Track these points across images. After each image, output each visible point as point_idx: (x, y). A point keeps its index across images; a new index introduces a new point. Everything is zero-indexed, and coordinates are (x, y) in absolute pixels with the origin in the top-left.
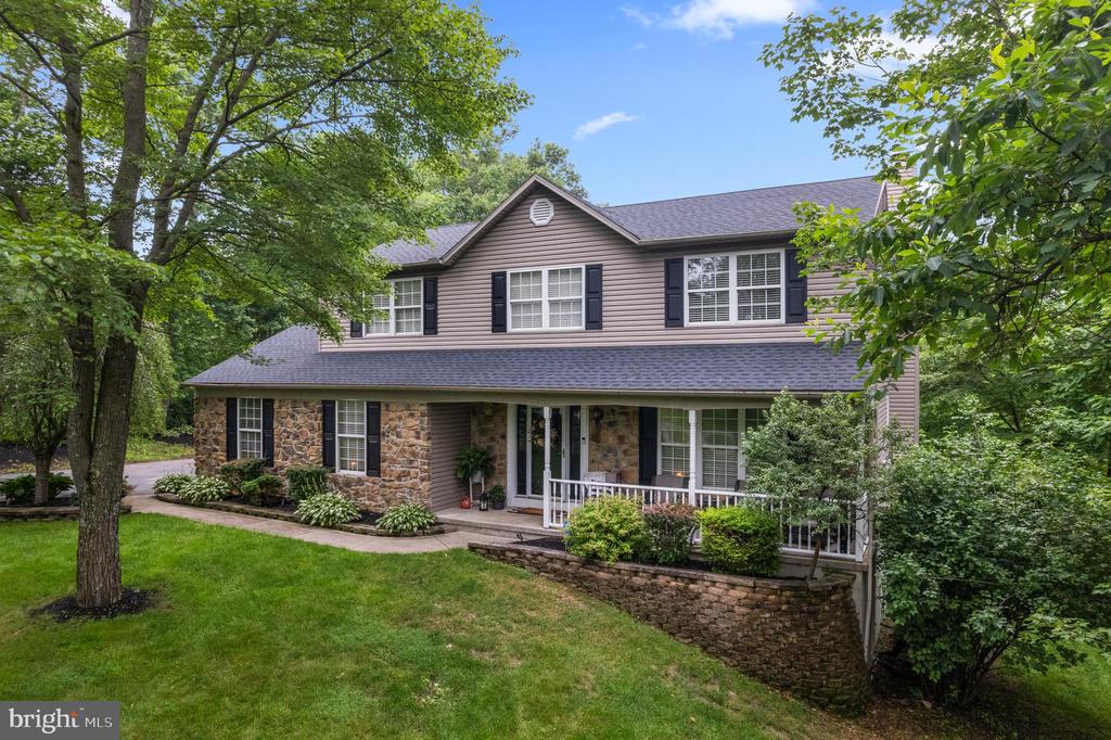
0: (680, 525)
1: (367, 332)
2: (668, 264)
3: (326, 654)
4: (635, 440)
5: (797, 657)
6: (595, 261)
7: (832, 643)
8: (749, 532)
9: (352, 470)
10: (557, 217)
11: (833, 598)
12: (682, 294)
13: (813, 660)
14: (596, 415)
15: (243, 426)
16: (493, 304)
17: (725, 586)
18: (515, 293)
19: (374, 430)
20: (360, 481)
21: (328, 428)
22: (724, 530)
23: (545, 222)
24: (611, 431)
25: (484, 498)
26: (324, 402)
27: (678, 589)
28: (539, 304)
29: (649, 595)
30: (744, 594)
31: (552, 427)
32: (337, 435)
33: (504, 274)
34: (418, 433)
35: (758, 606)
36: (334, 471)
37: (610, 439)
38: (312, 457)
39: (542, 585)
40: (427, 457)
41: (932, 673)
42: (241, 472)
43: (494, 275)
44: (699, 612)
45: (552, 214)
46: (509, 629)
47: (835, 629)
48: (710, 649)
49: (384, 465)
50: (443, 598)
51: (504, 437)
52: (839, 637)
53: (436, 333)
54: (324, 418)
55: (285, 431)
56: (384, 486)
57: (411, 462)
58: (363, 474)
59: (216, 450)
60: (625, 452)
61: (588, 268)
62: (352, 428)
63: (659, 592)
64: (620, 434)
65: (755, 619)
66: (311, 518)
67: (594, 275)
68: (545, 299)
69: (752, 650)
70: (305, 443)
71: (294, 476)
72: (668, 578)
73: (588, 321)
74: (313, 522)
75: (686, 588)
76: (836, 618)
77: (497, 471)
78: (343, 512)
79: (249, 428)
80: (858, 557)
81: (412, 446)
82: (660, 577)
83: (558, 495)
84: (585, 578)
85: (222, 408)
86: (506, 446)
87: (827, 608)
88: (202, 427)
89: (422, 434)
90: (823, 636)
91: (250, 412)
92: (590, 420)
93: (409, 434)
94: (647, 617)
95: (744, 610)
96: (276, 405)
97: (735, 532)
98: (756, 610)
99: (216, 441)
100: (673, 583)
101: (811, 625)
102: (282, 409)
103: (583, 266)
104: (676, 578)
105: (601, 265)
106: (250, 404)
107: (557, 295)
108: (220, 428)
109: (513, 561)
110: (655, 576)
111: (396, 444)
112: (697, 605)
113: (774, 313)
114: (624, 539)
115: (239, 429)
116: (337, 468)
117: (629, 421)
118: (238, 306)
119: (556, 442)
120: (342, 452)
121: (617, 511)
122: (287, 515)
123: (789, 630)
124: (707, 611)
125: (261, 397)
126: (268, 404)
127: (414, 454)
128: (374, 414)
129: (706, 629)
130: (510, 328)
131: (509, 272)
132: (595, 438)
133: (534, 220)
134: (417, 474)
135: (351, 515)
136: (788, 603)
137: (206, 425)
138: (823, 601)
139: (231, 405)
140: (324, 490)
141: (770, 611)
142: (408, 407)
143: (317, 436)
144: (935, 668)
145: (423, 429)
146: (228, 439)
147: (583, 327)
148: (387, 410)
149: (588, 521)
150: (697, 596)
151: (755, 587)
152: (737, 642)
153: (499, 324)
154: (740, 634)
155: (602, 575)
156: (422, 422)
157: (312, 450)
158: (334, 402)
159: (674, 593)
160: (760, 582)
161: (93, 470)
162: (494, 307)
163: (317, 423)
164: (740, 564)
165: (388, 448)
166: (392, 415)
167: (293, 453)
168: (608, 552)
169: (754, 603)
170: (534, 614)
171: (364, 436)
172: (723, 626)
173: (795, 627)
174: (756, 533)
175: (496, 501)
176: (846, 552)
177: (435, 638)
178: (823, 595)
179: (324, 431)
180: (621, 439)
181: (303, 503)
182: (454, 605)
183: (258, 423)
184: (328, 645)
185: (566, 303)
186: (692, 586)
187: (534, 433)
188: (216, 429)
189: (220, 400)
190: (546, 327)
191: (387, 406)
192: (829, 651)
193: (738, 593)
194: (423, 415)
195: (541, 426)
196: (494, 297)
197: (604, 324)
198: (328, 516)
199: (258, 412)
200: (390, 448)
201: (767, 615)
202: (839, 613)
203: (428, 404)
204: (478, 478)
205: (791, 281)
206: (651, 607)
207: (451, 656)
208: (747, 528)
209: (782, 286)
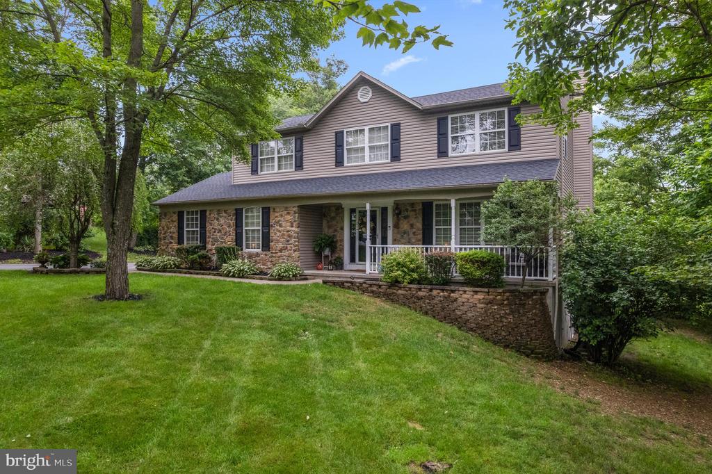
0: (445, 260)
1: (261, 171)
2: (439, 120)
3: (244, 319)
4: (419, 225)
5: (513, 329)
6: (396, 121)
7: (533, 321)
8: (485, 260)
9: (253, 248)
10: (374, 97)
11: (534, 297)
12: (447, 137)
13: (522, 330)
14: (397, 212)
15: (188, 227)
16: (336, 150)
17: (472, 293)
18: (348, 144)
19: (266, 224)
20: (257, 255)
21: (239, 225)
22: (471, 260)
23: (366, 100)
24: (406, 221)
25: (331, 263)
26: (236, 210)
27: (444, 297)
28: (363, 149)
29: (428, 301)
30: (482, 297)
31: (371, 221)
32: (244, 228)
33: (342, 132)
34: (292, 224)
35: (490, 303)
36: (242, 250)
37: (405, 226)
38: (229, 242)
39: (365, 297)
40: (297, 237)
41: (592, 341)
42: (188, 251)
43: (337, 133)
44: (456, 309)
45: (371, 95)
46: (347, 314)
47: (535, 314)
48: (462, 328)
49: (272, 244)
50: (309, 301)
51: (342, 229)
52: (538, 319)
53: (303, 169)
54: (236, 219)
55: (213, 228)
56: (273, 256)
57: (288, 241)
58: (259, 250)
59: (172, 243)
60: (414, 233)
61: (392, 125)
62: (253, 223)
63: (433, 299)
64: (411, 222)
65: (488, 310)
66: (230, 272)
67: (396, 129)
68: (367, 145)
69: (488, 327)
70: (225, 235)
71: (220, 251)
72: (439, 291)
73: (392, 157)
74: (231, 274)
75: (449, 296)
76: (536, 309)
77: (338, 249)
78: (249, 268)
79: (190, 228)
80: (550, 278)
81: (289, 231)
82: (434, 291)
83: (375, 261)
84: (390, 295)
85: (175, 217)
86: (343, 234)
87: (530, 302)
88: (163, 229)
89: (295, 224)
90: (528, 318)
91: (192, 219)
92: (394, 216)
93: (287, 225)
94: (426, 313)
95: (483, 305)
96: (208, 213)
97: (477, 261)
98: (490, 305)
99: (172, 237)
100: (442, 294)
101: (521, 311)
102: (212, 216)
103: (389, 125)
104: (443, 290)
105: (400, 123)
106: (192, 214)
107: (374, 142)
108: (174, 229)
109: (349, 288)
110: (431, 290)
111: (279, 231)
112: (455, 305)
113: (501, 146)
114: (413, 271)
115: (185, 229)
116: (244, 247)
117: (416, 215)
118: (180, 171)
119: (373, 230)
120: (247, 239)
121: (408, 255)
122: (215, 272)
123: (509, 314)
124: (461, 308)
125: (199, 209)
126: (203, 213)
127: (289, 236)
128: (266, 213)
129: (460, 318)
130: (346, 164)
131: (345, 130)
132: (396, 226)
133: (360, 99)
134: (291, 247)
135: (253, 270)
136: (508, 299)
137: (166, 228)
138: (528, 298)
139: (181, 215)
140: (236, 258)
141: (497, 305)
142: (286, 209)
143: (232, 230)
144: (594, 338)
145: (295, 221)
146: (178, 235)
147: (389, 160)
148: (274, 212)
149: (392, 261)
150: (456, 300)
151: (489, 292)
152: (479, 323)
153: (339, 162)
154: (480, 319)
155: (400, 292)
156: (294, 217)
157: (229, 238)
158: (242, 209)
159: (442, 299)
160: (491, 290)
161: (114, 221)
162: (336, 152)
163: (232, 222)
164: (481, 279)
165: (274, 234)
166: (277, 214)
167: (218, 241)
168: (403, 278)
169: (488, 301)
170: (361, 309)
171: (260, 228)
172: (470, 315)
173: (512, 312)
174: (489, 261)
175: (338, 265)
176: (543, 276)
177: (305, 316)
178: (528, 295)
179: (236, 226)
180: (412, 226)
181: (225, 266)
182: (314, 304)
183: (197, 224)
184: (246, 316)
185: (380, 147)
186: (452, 295)
187: (360, 225)
188: (172, 230)
189: (174, 213)
190: (367, 161)
191: (274, 209)
192: (532, 326)
193: (480, 296)
194: (295, 213)
195: (364, 220)
196: (337, 146)
197: (401, 158)
198: (240, 271)
199: (197, 218)
200: (275, 234)
201: (496, 307)
202: (538, 306)
203: (298, 206)
204: (327, 252)
205: (512, 126)
206: (429, 307)
207: (314, 323)
208: (483, 258)
209: (506, 129)
